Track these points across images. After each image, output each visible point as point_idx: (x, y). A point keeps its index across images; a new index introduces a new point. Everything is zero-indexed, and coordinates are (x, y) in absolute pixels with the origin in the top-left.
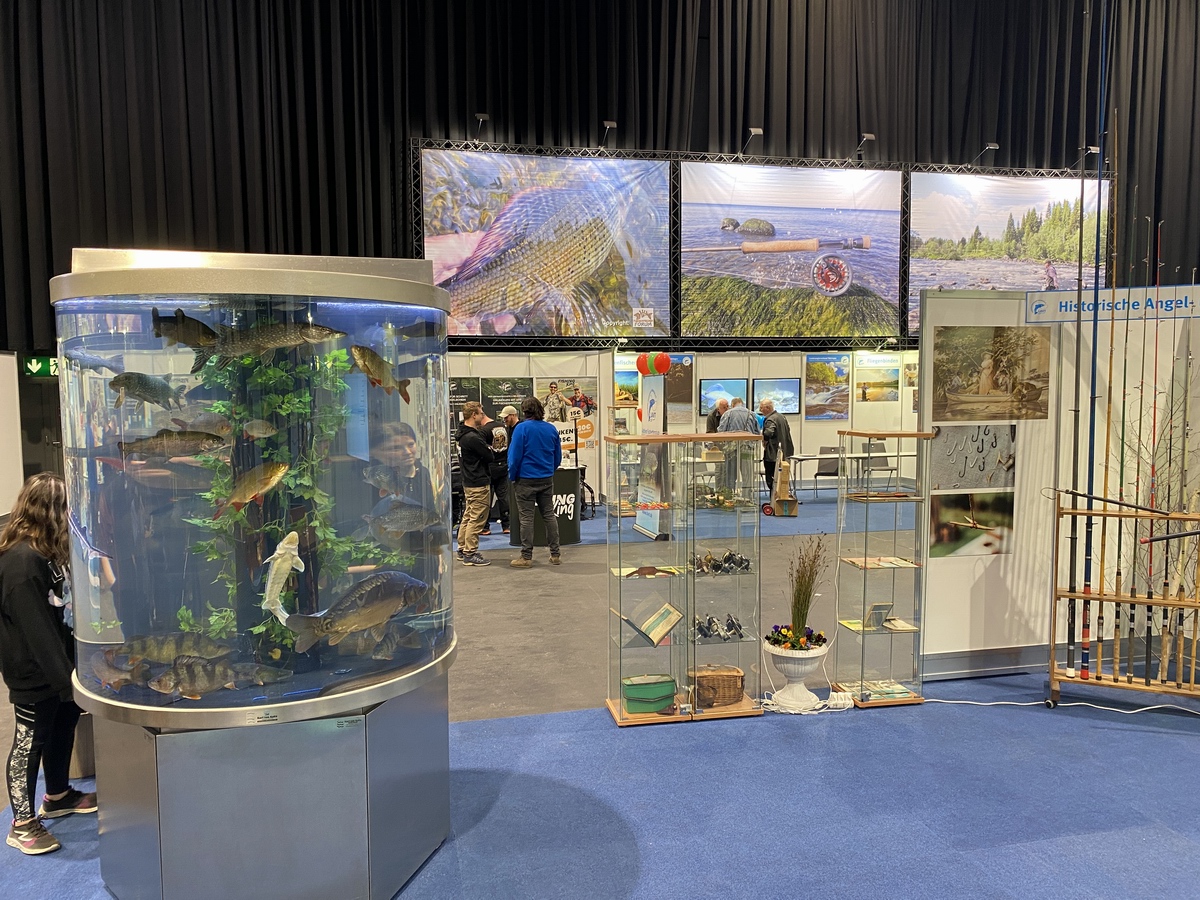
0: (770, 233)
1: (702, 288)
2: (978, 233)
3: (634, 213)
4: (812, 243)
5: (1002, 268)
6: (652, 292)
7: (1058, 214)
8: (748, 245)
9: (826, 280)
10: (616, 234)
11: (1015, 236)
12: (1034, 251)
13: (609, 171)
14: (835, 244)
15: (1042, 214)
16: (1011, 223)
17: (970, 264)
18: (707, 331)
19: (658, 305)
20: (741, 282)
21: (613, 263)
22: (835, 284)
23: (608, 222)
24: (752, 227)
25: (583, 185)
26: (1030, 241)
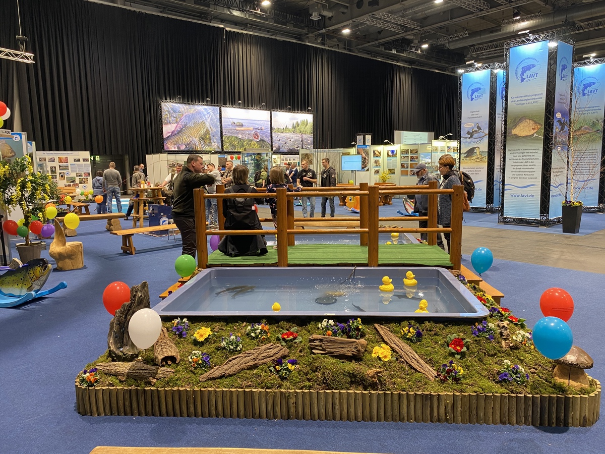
0: (242, 126)
1: (228, 139)
2: (286, 127)
3: (211, 120)
4: (251, 128)
5: (292, 135)
6: (217, 140)
7: (303, 123)
8: (238, 128)
9: (255, 137)
10: (208, 125)
11: (294, 127)
12: (298, 131)
13: (205, 109)
14: (257, 129)
15: (299, 122)
16: (293, 124)
17: (285, 134)
18: (230, 150)
19: (218, 143)
20: (236, 137)
21: (207, 132)
22: (257, 138)
23: (206, 122)
24: (238, 124)
25: (199, 113)
26: (297, 128)
